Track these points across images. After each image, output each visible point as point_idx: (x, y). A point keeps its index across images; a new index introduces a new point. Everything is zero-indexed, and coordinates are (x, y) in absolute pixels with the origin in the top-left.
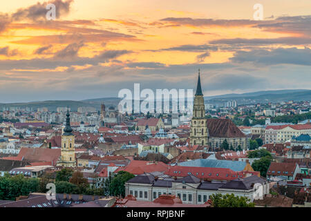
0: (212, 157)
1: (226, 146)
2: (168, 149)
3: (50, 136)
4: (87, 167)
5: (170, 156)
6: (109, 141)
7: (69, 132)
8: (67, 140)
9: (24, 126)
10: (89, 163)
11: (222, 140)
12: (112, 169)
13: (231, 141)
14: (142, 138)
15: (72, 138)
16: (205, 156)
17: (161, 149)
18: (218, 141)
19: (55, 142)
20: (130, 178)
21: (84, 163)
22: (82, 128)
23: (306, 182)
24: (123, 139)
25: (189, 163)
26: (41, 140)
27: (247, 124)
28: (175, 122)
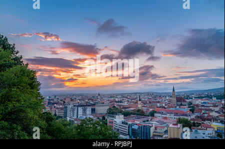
0: (178, 107)
1: (181, 105)
2: (165, 105)
3: (135, 101)
4: (144, 109)
5: (166, 107)
6: (150, 103)
7: (140, 100)
8: (139, 102)
9: (129, 99)
10: (145, 108)
11: (180, 103)
12: (151, 110)
13: (183, 103)
14: (159, 102)
15: (140, 102)
16: (176, 107)
17: (164, 105)
18: (179, 103)
19: (137, 103)
20: (156, 112)
21: (143, 108)
22: (143, 99)
23: (206, 115)
24: (154, 102)
25: (171, 109)
26: (133, 102)
27: (187, 99)
28: (167, 98)
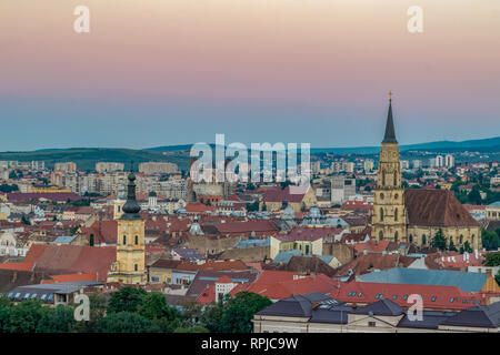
0: (419, 264)
2: (330, 248)
3: (88, 220)
5: (334, 263)
6: (212, 231)
7: (132, 212)
8: (129, 230)
10: (175, 277)
11: (431, 233)
12: (225, 288)
13: (451, 233)
14: (274, 227)
15: (139, 226)
16: (405, 261)
17: (317, 247)
19: (102, 233)
20: (262, 305)
22: (152, 205)
24: (236, 228)
25: (376, 276)
26: (72, 229)
28: (338, 195)
